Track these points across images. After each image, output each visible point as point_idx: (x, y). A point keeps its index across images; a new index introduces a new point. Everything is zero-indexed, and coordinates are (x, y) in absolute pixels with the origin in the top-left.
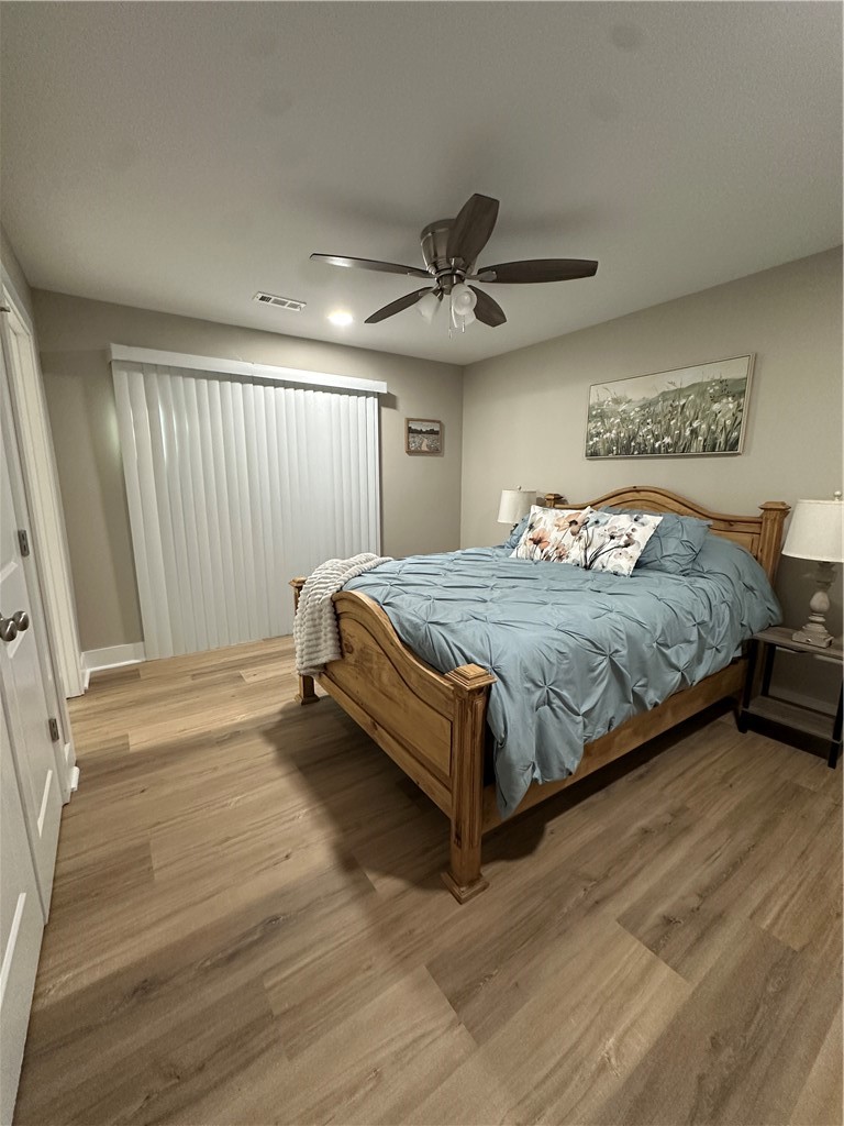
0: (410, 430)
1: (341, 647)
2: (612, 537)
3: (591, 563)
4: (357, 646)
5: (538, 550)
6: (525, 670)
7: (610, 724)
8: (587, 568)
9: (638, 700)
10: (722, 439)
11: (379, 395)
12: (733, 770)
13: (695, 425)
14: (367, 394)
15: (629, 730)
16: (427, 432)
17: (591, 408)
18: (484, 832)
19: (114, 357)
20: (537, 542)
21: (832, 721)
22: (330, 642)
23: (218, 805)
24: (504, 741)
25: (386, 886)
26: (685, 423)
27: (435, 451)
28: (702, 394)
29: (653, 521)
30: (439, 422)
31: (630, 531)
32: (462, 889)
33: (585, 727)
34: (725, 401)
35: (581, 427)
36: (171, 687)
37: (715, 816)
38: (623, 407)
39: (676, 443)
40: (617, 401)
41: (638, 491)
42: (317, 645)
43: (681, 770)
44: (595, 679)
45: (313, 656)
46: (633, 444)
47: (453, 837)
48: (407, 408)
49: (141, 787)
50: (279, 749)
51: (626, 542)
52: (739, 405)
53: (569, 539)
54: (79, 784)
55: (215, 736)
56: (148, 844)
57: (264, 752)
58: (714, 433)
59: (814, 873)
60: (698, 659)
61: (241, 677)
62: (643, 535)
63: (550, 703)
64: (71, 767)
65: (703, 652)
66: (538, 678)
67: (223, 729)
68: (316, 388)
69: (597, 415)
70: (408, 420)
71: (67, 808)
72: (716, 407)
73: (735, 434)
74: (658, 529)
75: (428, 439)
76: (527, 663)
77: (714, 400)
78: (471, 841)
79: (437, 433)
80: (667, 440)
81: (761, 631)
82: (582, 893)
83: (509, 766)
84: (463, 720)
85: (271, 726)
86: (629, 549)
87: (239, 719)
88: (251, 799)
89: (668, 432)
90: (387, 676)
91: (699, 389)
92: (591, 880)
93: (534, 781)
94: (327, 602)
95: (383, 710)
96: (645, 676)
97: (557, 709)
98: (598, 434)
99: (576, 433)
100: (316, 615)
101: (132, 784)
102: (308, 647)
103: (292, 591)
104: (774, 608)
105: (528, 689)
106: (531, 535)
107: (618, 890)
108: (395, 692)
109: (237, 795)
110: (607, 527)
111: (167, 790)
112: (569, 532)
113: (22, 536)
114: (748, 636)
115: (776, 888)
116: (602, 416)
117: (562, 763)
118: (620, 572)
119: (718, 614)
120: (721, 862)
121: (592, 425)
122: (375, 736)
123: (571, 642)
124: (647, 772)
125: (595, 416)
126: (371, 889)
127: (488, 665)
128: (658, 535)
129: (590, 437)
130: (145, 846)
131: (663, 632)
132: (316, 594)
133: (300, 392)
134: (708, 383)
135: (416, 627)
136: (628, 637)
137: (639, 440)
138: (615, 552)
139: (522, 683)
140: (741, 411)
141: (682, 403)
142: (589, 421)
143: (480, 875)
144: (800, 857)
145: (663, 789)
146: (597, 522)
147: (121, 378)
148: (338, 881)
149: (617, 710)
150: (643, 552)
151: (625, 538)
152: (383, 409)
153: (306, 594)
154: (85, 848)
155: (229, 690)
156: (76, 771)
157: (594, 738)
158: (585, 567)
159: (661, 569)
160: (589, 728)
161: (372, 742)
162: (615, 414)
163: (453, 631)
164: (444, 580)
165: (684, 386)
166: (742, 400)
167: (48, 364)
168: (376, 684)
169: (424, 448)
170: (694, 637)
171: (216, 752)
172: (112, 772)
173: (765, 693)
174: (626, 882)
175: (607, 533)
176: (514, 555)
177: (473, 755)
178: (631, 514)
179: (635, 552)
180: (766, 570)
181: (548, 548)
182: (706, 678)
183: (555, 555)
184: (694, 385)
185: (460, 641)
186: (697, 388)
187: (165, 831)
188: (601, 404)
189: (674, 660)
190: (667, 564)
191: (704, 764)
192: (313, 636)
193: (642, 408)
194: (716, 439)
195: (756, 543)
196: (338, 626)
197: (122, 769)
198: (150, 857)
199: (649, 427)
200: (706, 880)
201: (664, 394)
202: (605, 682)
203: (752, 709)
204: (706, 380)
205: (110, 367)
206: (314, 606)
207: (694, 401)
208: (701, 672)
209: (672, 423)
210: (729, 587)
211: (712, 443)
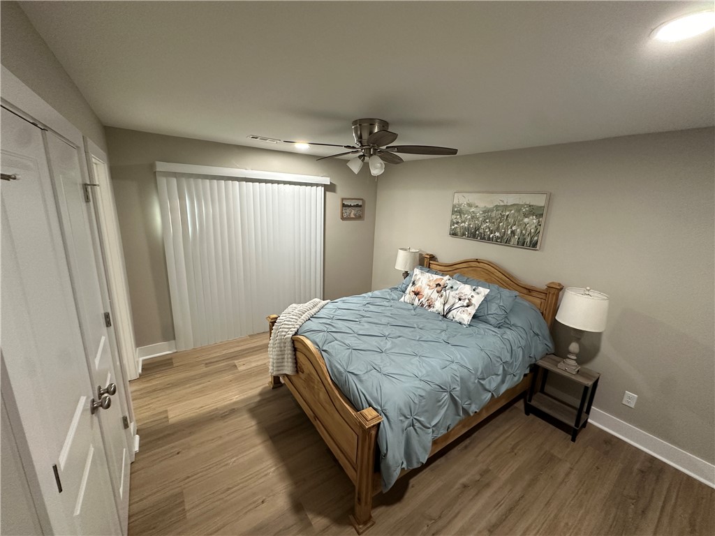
0: (344, 205)
1: (296, 367)
2: (460, 300)
3: (447, 314)
4: (306, 371)
5: (417, 299)
6: (400, 409)
7: (448, 428)
8: (445, 316)
9: (465, 411)
10: (528, 239)
11: (325, 186)
12: (517, 444)
13: (514, 228)
14: (317, 185)
15: (460, 426)
16: (354, 206)
17: (454, 206)
18: (374, 495)
19: (158, 170)
20: (417, 294)
21: (576, 412)
22: (290, 364)
23: (222, 465)
24: (386, 455)
25: (319, 522)
26: (508, 226)
27: (359, 217)
28: (519, 211)
29: (484, 291)
30: (362, 199)
31: (470, 297)
32: (360, 526)
33: (433, 432)
34: (531, 217)
35: (448, 217)
36: (192, 373)
37: (504, 476)
38: (473, 210)
39: (502, 237)
40: (470, 205)
41: (479, 262)
42: (282, 362)
43: (489, 443)
44: (441, 406)
45: (279, 368)
46: (477, 232)
47: (356, 500)
48: (342, 192)
49: (177, 450)
50: (259, 423)
51: (467, 303)
52: (539, 222)
53: (435, 295)
54: (140, 447)
55: (221, 412)
56: (182, 492)
57: (248, 425)
58: (524, 235)
59: (552, 515)
60: (503, 381)
61: (235, 366)
62: (477, 300)
63: (413, 426)
64: (134, 435)
65: (505, 377)
66: (407, 413)
67: (226, 407)
68: (285, 183)
69: (458, 211)
70: (343, 199)
71: (133, 465)
72: (526, 220)
73: (536, 238)
74: (486, 297)
75: (355, 210)
76: (402, 405)
77: (526, 216)
78: (366, 503)
79: (360, 206)
80: (497, 234)
81: (541, 359)
82: (425, 528)
83: (388, 468)
84: (364, 440)
85: (253, 405)
86: (469, 309)
87: (235, 399)
88: (241, 460)
89: (498, 229)
90: (323, 395)
91: (518, 207)
92: (432, 519)
93: (403, 469)
94: (289, 340)
95: (320, 413)
96: (470, 399)
97: (417, 429)
98: (457, 223)
99: (444, 220)
100: (282, 345)
101: (173, 447)
102: (277, 363)
103: (268, 324)
104: (550, 345)
105: (401, 420)
106: (413, 289)
107: (445, 527)
108: (328, 407)
109: (233, 457)
110: (457, 292)
111: (193, 453)
112: (435, 291)
113: (107, 316)
114: (533, 361)
115: (531, 525)
116: (460, 212)
117: (418, 459)
118: (463, 322)
119: (516, 354)
120: (502, 509)
121: (454, 216)
122: (315, 423)
123: (428, 388)
124: (470, 443)
125: (456, 212)
126: (310, 524)
127: (379, 408)
128: (487, 300)
129: (453, 223)
130: (181, 494)
131: (482, 373)
132: (282, 331)
133: (275, 185)
134: (522, 206)
135: (340, 373)
136: (461, 379)
137: (481, 231)
138: (461, 309)
139: (398, 417)
140: (540, 225)
141: (507, 214)
142: (453, 214)
143: (371, 517)
144: (546, 505)
145: (477, 456)
146: (452, 287)
147: (162, 181)
148: (291, 519)
149: (452, 421)
150: (477, 310)
151: (467, 301)
152: (327, 193)
153: (277, 329)
154: (146, 494)
155: (228, 377)
156: (137, 437)
157: (439, 436)
158: (443, 315)
159: (487, 322)
160: (436, 432)
161: (313, 426)
162: (468, 212)
163: (361, 381)
164: (359, 327)
165: (509, 204)
166: (541, 219)
167: (116, 174)
168: (317, 397)
169: (352, 216)
170: (501, 371)
171: (221, 424)
172: (159, 439)
173: (542, 391)
174: (449, 522)
175: (457, 296)
176: (402, 299)
177: (368, 459)
178: (472, 285)
179: (472, 310)
180: (547, 323)
181: (423, 299)
182: (507, 391)
183: (426, 304)
184: (514, 205)
185: (364, 388)
186: (516, 207)
187: (191, 483)
188: (460, 205)
189: (487, 387)
190: (490, 319)
191: (502, 438)
192: (280, 357)
193: (484, 212)
194: (525, 239)
195: (543, 304)
196: (295, 355)
197: (165, 437)
198: (183, 501)
199: (487, 224)
200: (494, 520)
201: (497, 206)
202: (446, 407)
203: (533, 403)
204: (521, 203)
205: (155, 175)
206: (281, 339)
207: (514, 214)
208: (504, 388)
209: (501, 224)
210: (524, 336)
211: (522, 241)
